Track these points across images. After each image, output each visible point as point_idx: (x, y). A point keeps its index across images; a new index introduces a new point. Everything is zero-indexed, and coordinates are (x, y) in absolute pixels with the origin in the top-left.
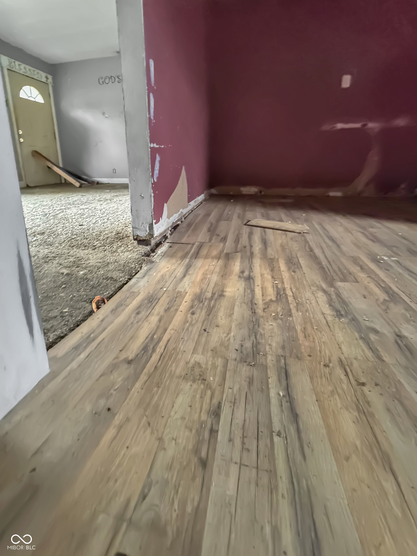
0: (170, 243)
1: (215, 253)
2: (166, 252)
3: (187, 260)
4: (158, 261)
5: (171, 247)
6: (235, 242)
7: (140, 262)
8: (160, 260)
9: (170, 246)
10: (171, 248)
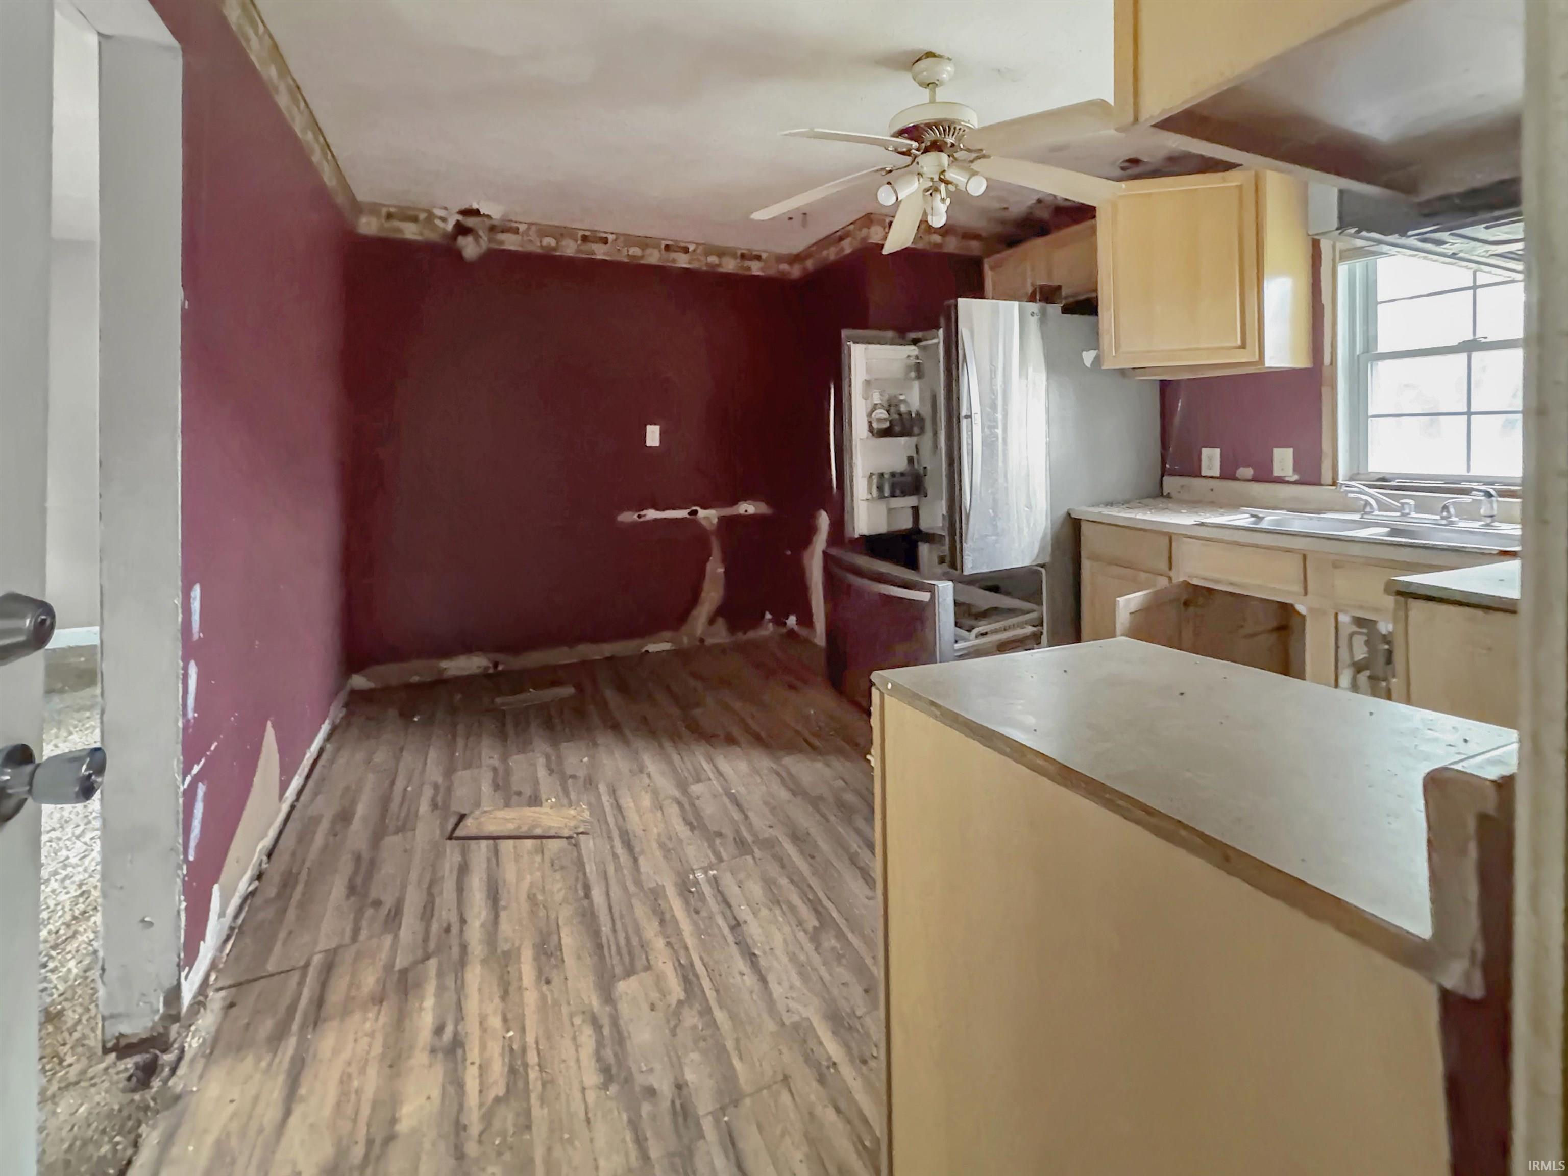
0: (230, 987)
1: (369, 980)
2: (219, 1031)
3: (291, 1044)
4: (195, 1089)
5: (232, 1005)
6: (422, 919)
7: (130, 1124)
8: (201, 1077)
9: (228, 1002)
10: (234, 1010)
